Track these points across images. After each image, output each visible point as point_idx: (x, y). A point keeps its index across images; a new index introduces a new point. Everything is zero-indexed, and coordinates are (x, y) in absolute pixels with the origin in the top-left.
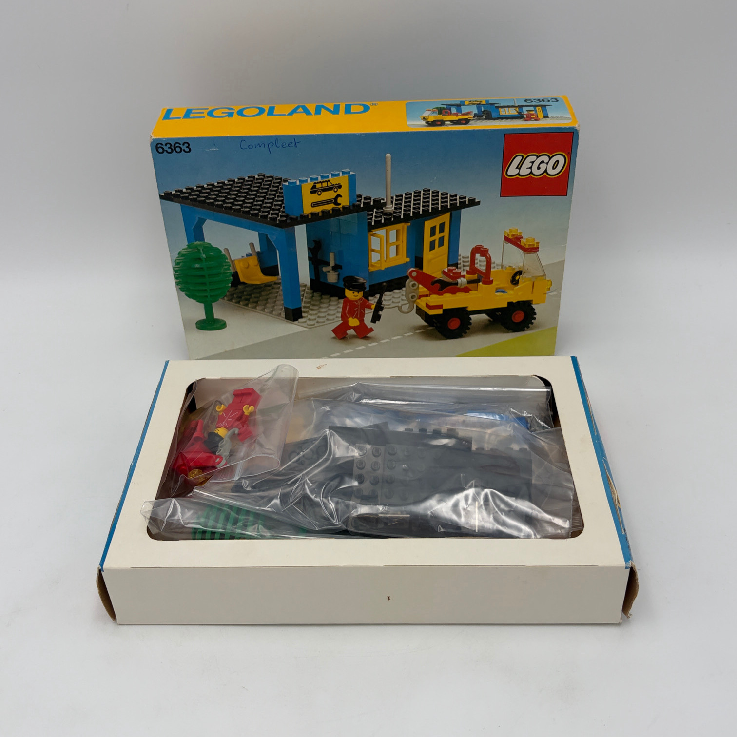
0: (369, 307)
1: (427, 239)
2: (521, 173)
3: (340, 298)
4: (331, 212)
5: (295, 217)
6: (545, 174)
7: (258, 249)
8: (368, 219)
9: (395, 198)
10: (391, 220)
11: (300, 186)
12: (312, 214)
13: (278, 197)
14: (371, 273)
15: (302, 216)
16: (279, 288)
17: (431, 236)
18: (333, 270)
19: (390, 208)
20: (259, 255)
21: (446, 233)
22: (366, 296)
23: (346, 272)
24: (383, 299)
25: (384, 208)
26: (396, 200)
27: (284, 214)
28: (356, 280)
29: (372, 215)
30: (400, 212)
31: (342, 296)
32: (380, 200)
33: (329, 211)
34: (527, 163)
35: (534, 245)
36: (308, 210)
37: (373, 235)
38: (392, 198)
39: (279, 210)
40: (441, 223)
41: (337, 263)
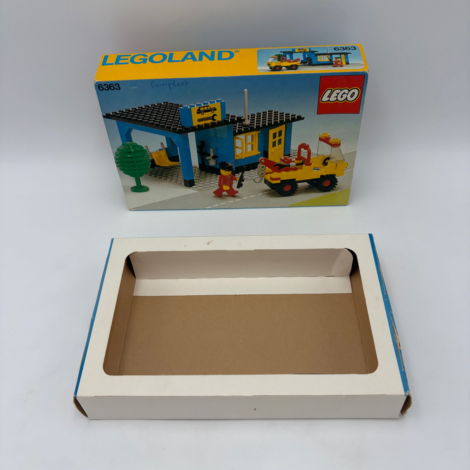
0: (236, 179)
1: (271, 140)
2: (330, 100)
3: (218, 174)
4: (210, 125)
5: (188, 128)
6: (346, 100)
7: (166, 146)
8: (234, 129)
10: (248, 129)
11: (190, 109)
12: (198, 126)
13: (177, 115)
14: (236, 161)
15: (192, 127)
16: (180, 168)
17: (273, 139)
18: (212, 158)
19: (247, 122)
20: (167, 150)
21: (283, 137)
22: (234, 173)
23: (221, 160)
24: (243, 175)
25: (243, 122)
26: (251, 117)
27: (181, 126)
28: (227, 164)
29: (236, 126)
30: (254, 125)
31: (218, 173)
32: (241, 118)
33: (209, 124)
34: (334, 94)
35: (337, 142)
36: (196, 123)
37: (237, 138)
38: (249, 116)
39: (178, 123)
40: (279, 131)
41: (215, 154)
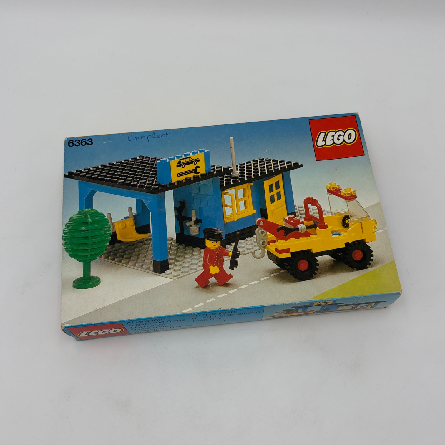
0: (227, 254)
1: (268, 195)
2: (327, 144)
3: (201, 248)
4: (192, 179)
5: (165, 185)
6: (344, 143)
7: (135, 212)
8: (221, 182)
9: (239, 165)
10: (238, 182)
12: (178, 182)
13: (153, 171)
14: (226, 225)
15: (170, 184)
16: (150, 243)
17: (270, 192)
18: (194, 224)
19: (236, 173)
20: (135, 217)
21: (281, 189)
23: (206, 225)
24: (238, 246)
25: (232, 174)
26: (240, 167)
27: (157, 183)
28: (214, 231)
29: (223, 179)
30: (244, 176)
31: (202, 246)
32: (228, 168)
33: (191, 178)
37: (226, 194)
38: (237, 166)
39: (153, 180)
40: (276, 182)
41: (198, 218)
